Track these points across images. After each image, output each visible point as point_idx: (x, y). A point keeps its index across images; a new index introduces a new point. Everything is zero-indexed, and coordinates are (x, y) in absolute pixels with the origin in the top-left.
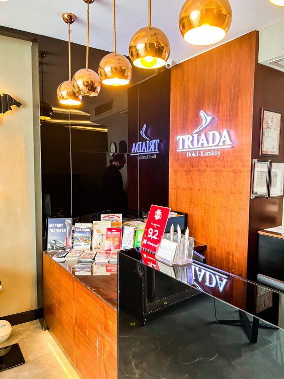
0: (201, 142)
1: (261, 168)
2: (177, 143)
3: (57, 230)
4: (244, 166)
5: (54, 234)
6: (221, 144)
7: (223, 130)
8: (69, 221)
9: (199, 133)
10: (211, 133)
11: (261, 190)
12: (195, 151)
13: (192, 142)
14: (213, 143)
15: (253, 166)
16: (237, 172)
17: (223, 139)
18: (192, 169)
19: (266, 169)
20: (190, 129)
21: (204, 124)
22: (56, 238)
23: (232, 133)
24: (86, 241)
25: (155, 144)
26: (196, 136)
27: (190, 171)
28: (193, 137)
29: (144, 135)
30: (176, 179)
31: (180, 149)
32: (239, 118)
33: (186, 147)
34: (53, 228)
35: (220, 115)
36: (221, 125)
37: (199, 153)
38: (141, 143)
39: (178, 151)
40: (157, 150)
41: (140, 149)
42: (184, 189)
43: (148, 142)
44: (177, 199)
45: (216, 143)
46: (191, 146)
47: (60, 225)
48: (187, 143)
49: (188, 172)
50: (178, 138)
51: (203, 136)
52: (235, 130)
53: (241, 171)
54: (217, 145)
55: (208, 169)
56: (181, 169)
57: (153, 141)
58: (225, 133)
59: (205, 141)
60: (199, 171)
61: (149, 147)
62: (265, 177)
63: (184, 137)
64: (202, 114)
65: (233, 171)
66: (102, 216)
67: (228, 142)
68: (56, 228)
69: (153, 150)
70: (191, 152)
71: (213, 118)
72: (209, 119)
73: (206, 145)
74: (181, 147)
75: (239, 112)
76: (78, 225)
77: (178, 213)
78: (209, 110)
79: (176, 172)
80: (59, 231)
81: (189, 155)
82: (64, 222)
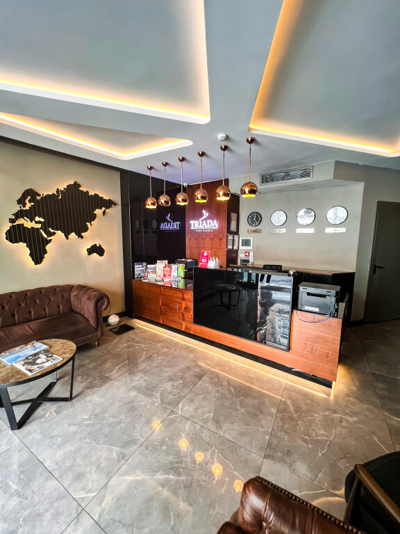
0: (203, 225)
1: (230, 237)
2: (190, 225)
4: (224, 236)
5: (138, 271)
6: (214, 226)
8: (145, 264)
10: (208, 221)
11: (230, 247)
12: (201, 229)
13: (199, 225)
15: (227, 236)
17: (214, 224)
18: (199, 238)
19: (232, 238)
20: (197, 218)
21: (205, 217)
23: (219, 221)
24: (154, 273)
26: (201, 222)
28: (199, 222)
30: (189, 243)
31: (192, 228)
33: (196, 227)
34: (137, 267)
35: (213, 213)
36: (213, 217)
37: (203, 230)
42: (194, 248)
45: (211, 226)
46: (198, 227)
47: (141, 266)
48: (196, 225)
49: (197, 239)
50: (191, 222)
51: (204, 222)
53: (222, 239)
55: (207, 238)
56: (193, 238)
58: (215, 221)
60: (203, 239)
62: (232, 241)
63: (194, 221)
64: (204, 212)
65: (219, 239)
66: (158, 261)
67: (217, 226)
68: (139, 267)
70: (198, 229)
72: (208, 214)
73: (206, 226)
74: (193, 226)
75: (221, 212)
76: (148, 266)
77: (192, 260)
78: (208, 210)
79: (190, 239)
80: (140, 269)
81: (197, 231)
82: (142, 264)
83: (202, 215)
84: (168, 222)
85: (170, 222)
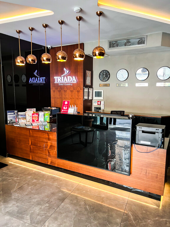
0: (65, 80)
1: (86, 90)
2: (54, 80)
3: (11, 115)
4: (81, 89)
5: (10, 117)
6: (73, 81)
7: (73, 76)
8: (16, 111)
9: (64, 77)
10: (69, 77)
11: (86, 98)
12: (62, 83)
13: (61, 80)
14: (70, 80)
15: (84, 89)
16: (78, 91)
17: (73, 79)
18: (61, 90)
19: (87, 91)
20: (59, 75)
21: (66, 73)
22: (11, 119)
23: (76, 78)
24: (24, 119)
25: (43, 79)
26: (62, 77)
27: (61, 91)
28: (61, 78)
29: (36, 75)
30: (54, 94)
32: (79, 73)
33: (59, 81)
34: (10, 115)
35: (72, 70)
36: (72, 74)
37: (64, 84)
38: (34, 78)
39: (55, 83)
40: (44, 82)
41: (34, 81)
42: (58, 98)
43: (39, 78)
44: (55, 102)
45: (71, 81)
46: (61, 81)
47: (12, 113)
49: (60, 91)
50: (55, 77)
52: (77, 77)
53: (80, 91)
54: (71, 82)
55: (68, 90)
56: (56, 90)
57: (42, 78)
58: (74, 77)
59: (66, 80)
60: (64, 91)
61: (40, 80)
62: (87, 93)
63: (57, 77)
64: (65, 69)
65: (77, 91)
66: (27, 109)
67: (75, 81)
68: (11, 114)
69: (42, 82)
70: (61, 83)
71: (69, 71)
73: (67, 81)
74: (56, 81)
75: (79, 70)
76: (19, 113)
77: (56, 108)
78: (67, 68)
79: (54, 91)
80: (12, 115)
81: (60, 85)
82: (14, 112)
83: (63, 72)
84: (35, 77)
85: (37, 77)
